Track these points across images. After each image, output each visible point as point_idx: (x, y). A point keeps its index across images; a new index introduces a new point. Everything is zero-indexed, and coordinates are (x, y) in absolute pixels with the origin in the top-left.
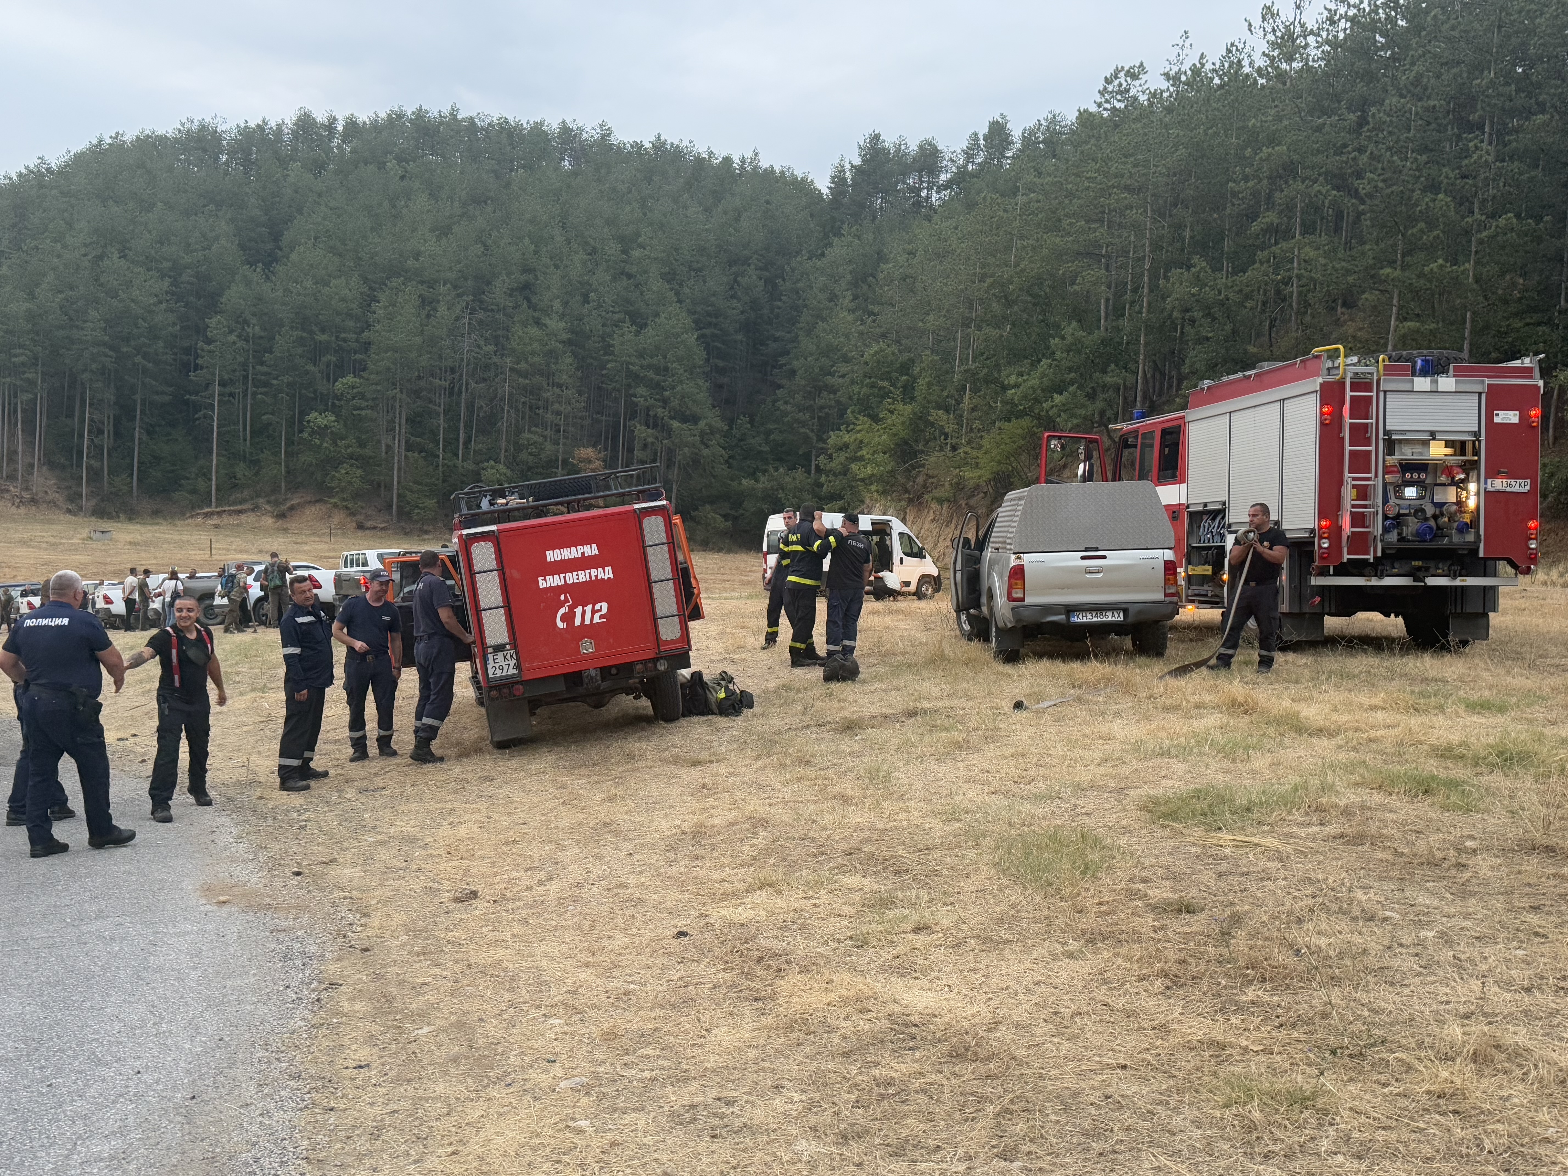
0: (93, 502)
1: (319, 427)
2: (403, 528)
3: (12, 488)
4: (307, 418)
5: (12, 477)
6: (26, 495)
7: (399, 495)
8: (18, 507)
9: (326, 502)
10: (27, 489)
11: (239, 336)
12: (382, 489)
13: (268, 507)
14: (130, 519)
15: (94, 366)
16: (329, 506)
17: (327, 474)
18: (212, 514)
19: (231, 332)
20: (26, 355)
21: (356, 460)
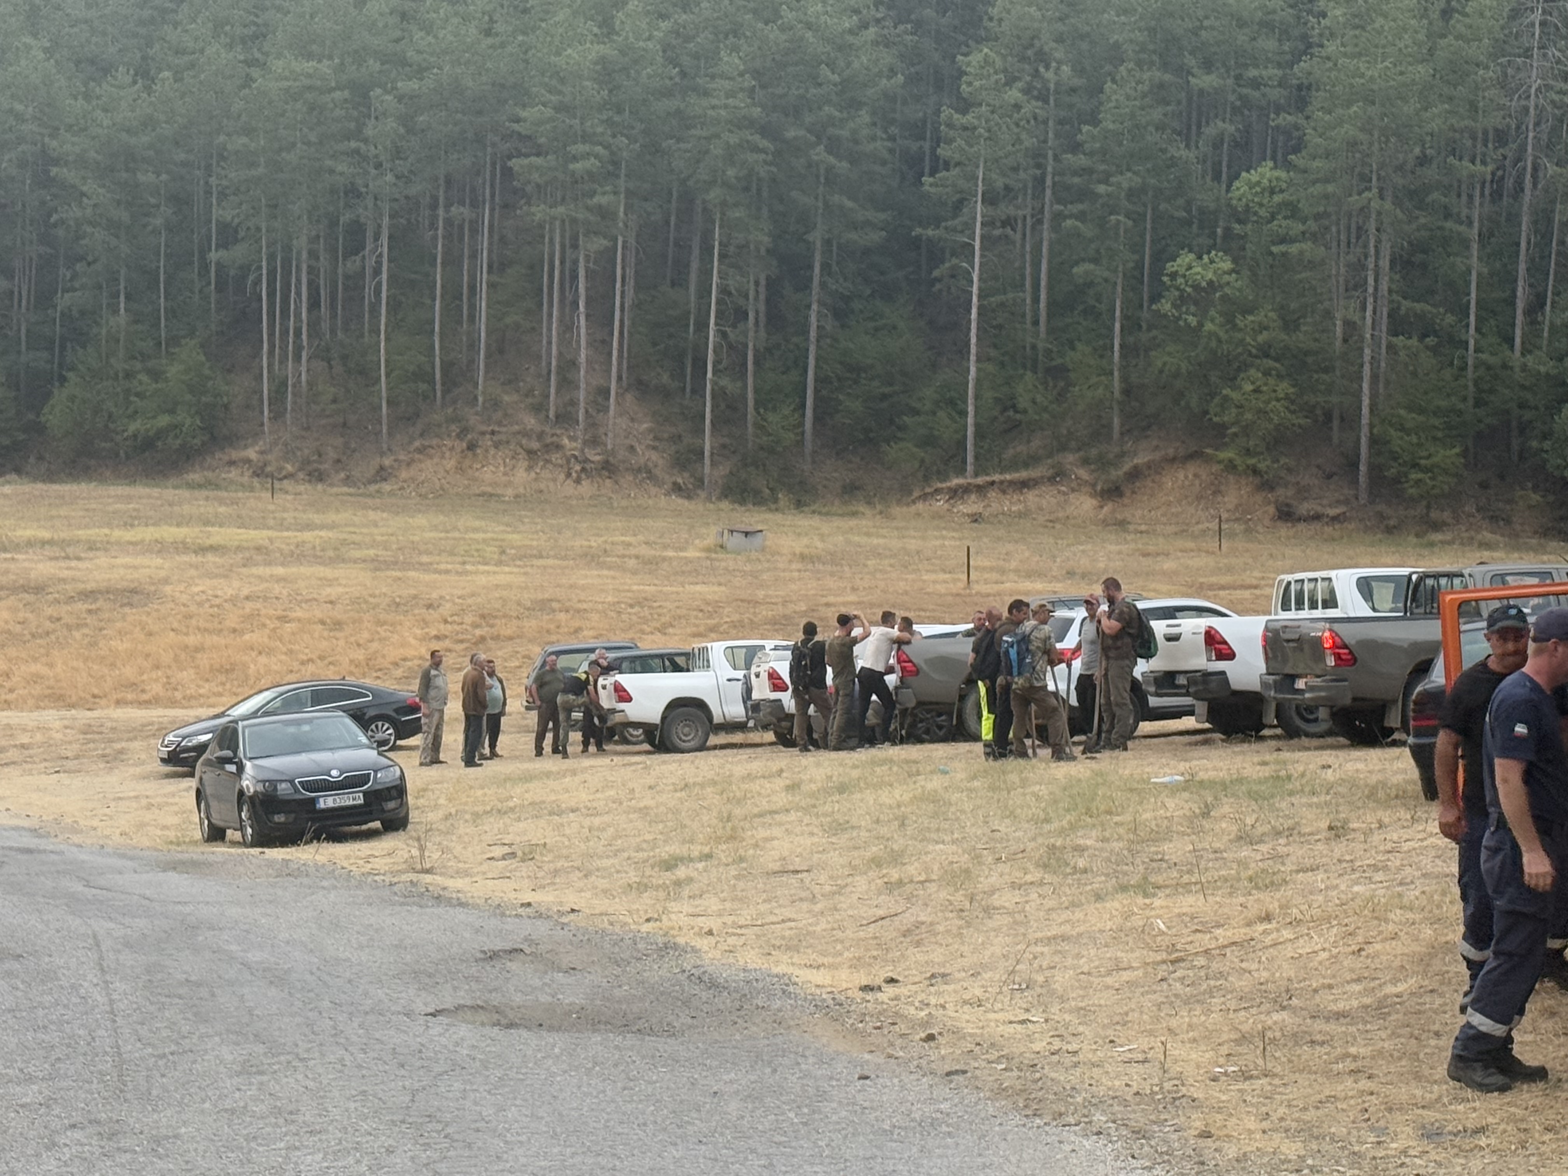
0: (724, 469)
1: (1196, 287)
2: (1381, 516)
3: (566, 441)
4: (1171, 267)
5: (565, 418)
6: (596, 458)
7: (1374, 441)
8: (578, 481)
9: (1210, 460)
10: (594, 442)
11: (1027, 91)
12: (1336, 423)
13: (1083, 473)
14: (799, 505)
15: (731, 172)
16: (1216, 468)
17: (1212, 395)
18: (966, 490)
19: (1010, 82)
20: (596, 156)
21: (1277, 360)
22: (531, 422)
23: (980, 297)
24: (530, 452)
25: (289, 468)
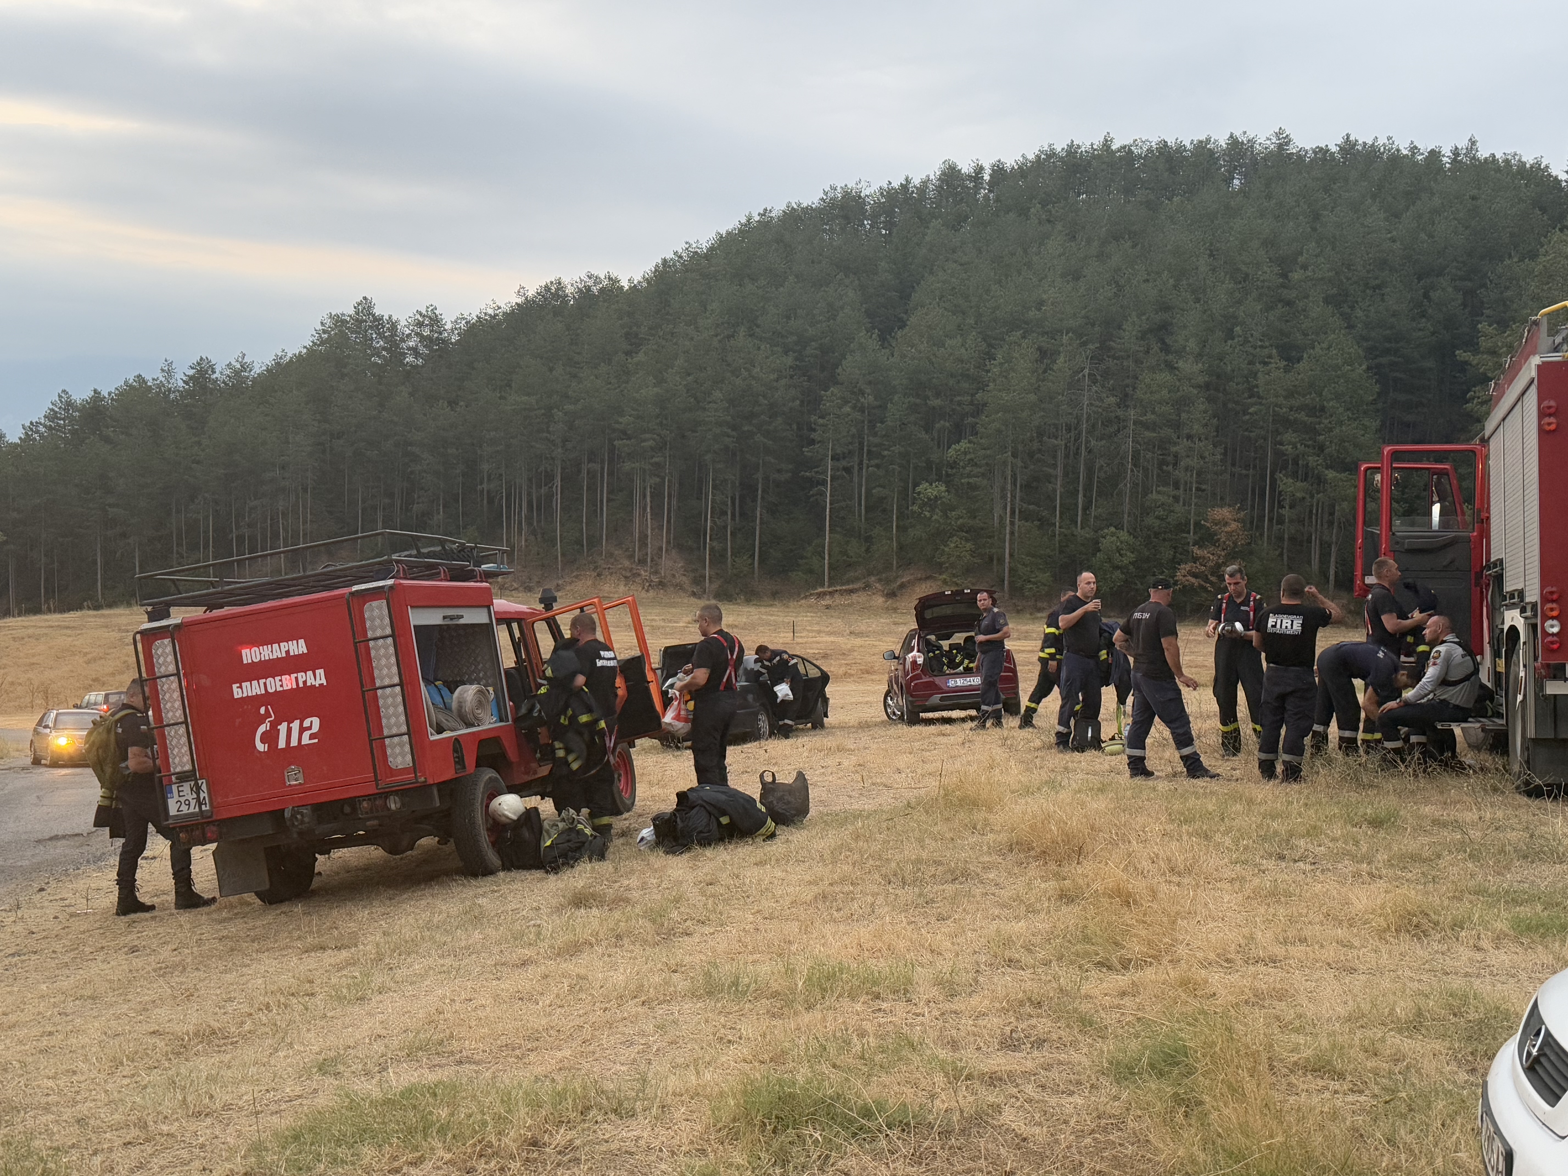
0: (715, 586)
1: (929, 499)
2: (1015, 605)
3: (643, 572)
4: (918, 489)
5: (642, 562)
6: (656, 579)
7: (1011, 570)
8: (647, 591)
9: (935, 579)
10: (656, 572)
11: (854, 407)
12: (995, 562)
13: (879, 586)
14: (748, 601)
15: (716, 446)
16: (939, 583)
17: (937, 549)
18: (825, 594)
19: (846, 402)
20: (654, 440)
21: (967, 532)
22: (627, 563)
23: (831, 504)
24: (626, 577)
25: (515, 585)
